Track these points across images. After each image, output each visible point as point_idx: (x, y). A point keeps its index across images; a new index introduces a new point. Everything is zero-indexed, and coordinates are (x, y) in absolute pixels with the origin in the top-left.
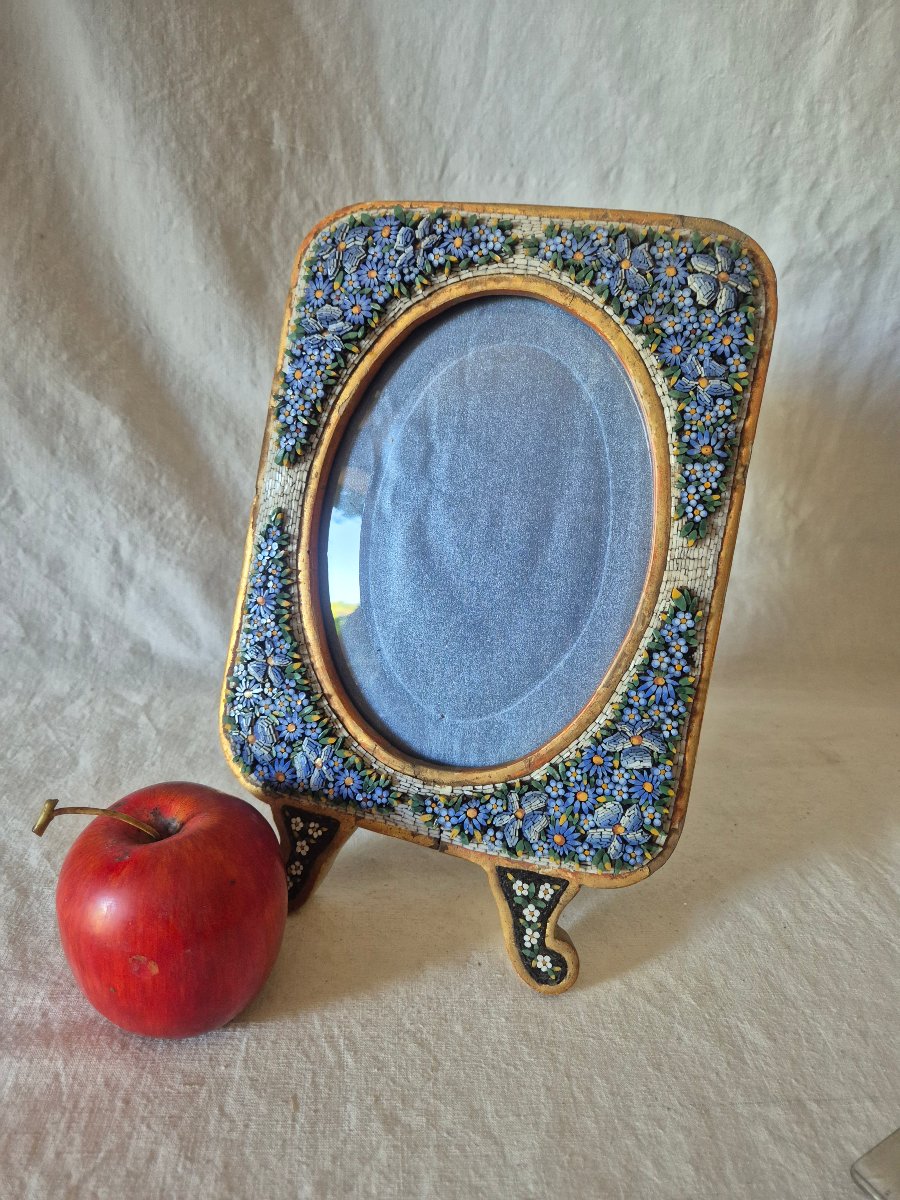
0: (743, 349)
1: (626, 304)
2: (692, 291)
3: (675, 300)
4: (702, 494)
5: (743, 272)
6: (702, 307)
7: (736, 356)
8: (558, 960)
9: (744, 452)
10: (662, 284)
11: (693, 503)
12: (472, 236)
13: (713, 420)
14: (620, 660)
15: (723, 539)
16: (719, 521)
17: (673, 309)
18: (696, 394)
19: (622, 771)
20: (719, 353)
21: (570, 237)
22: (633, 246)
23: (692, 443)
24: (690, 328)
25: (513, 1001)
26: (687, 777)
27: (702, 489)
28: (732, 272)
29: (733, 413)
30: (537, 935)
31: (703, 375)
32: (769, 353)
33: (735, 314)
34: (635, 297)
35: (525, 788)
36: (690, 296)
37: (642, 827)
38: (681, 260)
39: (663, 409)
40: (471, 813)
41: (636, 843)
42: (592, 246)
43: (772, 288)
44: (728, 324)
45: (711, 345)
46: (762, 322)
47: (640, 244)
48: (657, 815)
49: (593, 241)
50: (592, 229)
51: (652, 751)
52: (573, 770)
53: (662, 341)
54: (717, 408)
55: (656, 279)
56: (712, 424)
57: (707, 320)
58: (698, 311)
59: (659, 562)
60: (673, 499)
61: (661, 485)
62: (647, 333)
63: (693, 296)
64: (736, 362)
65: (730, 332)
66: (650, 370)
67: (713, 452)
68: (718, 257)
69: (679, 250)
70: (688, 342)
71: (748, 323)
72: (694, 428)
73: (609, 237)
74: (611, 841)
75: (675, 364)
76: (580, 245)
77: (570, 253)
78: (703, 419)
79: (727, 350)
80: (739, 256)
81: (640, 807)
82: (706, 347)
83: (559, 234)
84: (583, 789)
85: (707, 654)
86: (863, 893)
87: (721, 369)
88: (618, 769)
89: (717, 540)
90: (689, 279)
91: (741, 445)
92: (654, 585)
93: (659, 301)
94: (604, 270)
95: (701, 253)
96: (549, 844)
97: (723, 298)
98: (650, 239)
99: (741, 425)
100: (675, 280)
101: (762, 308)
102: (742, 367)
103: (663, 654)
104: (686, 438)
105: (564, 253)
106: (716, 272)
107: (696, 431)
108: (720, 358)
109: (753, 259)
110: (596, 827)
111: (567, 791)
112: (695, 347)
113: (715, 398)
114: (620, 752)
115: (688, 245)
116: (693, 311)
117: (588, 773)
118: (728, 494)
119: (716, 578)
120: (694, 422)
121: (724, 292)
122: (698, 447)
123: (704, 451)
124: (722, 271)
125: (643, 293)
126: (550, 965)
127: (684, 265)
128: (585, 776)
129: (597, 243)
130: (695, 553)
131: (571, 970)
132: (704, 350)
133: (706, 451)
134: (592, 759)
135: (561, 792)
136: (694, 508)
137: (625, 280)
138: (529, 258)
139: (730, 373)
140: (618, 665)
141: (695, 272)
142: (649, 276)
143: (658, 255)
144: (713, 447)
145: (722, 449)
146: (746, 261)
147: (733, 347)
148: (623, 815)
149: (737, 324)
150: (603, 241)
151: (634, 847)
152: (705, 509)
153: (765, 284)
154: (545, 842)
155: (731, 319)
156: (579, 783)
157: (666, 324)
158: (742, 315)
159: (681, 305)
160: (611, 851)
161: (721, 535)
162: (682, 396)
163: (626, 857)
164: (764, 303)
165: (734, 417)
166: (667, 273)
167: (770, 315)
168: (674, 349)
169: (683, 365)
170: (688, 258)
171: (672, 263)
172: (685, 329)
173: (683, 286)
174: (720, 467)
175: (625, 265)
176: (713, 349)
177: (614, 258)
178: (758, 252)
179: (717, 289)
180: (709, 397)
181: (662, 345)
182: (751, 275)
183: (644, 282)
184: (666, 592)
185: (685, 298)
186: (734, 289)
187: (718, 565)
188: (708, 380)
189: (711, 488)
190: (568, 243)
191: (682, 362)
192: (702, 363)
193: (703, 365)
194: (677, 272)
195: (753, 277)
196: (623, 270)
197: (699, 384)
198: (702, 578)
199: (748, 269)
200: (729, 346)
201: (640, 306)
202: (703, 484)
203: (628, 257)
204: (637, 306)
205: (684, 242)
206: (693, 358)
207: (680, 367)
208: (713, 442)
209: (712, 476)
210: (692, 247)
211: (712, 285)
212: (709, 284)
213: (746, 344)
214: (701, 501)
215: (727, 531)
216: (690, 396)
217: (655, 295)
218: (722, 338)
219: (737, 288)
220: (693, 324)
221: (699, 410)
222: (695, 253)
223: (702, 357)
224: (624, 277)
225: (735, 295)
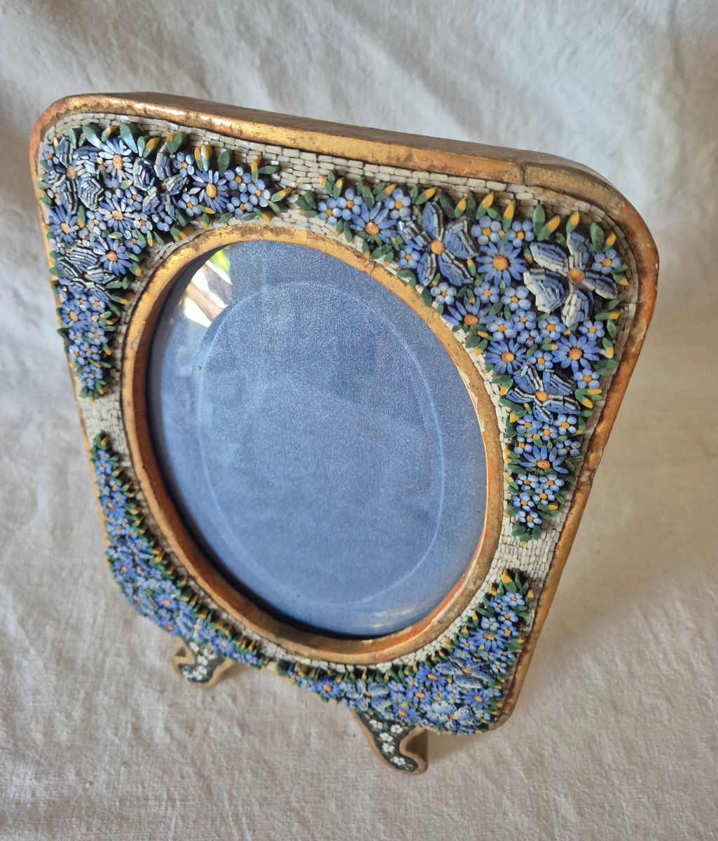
0: (597, 364)
1: (440, 299)
2: (530, 292)
4: (537, 503)
5: (606, 270)
6: (544, 313)
8: (410, 761)
9: (592, 456)
10: (487, 278)
11: (527, 508)
12: (228, 183)
13: (554, 436)
14: (453, 606)
15: (561, 533)
17: (503, 311)
18: (532, 408)
19: (455, 686)
20: (564, 366)
21: (358, 200)
22: (446, 222)
23: (527, 456)
24: (525, 334)
25: (378, 776)
26: (517, 687)
27: (536, 498)
28: (590, 270)
29: (578, 429)
30: (392, 747)
31: (542, 389)
33: (589, 324)
34: (451, 291)
35: (371, 678)
36: (527, 299)
37: (474, 718)
38: (515, 249)
39: (494, 408)
40: (326, 688)
41: (468, 725)
42: (389, 217)
45: (555, 356)
46: (629, 323)
47: (457, 221)
48: (487, 714)
49: (391, 211)
50: (388, 192)
51: (482, 680)
52: (411, 677)
53: (490, 345)
54: (558, 424)
55: (480, 271)
57: (550, 328)
58: (538, 316)
59: (491, 541)
63: (531, 297)
64: (586, 379)
65: (580, 344)
67: (552, 467)
68: (570, 247)
69: (512, 235)
70: (524, 349)
71: (607, 336)
72: (529, 441)
73: (411, 204)
74: (447, 721)
75: (507, 372)
76: (373, 214)
77: (360, 222)
78: (541, 433)
79: (575, 365)
80: (602, 248)
81: (472, 708)
83: (343, 194)
84: (420, 691)
85: (539, 615)
87: (564, 387)
88: (452, 684)
89: (554, 534)
90: (525, 274)
92: (486, 558)
93: (484, 299)
94: (409, 250)
95: (544, 242)
97: (573, 305)
98: (471, 213)
100: (507, 275)
101: (632, 308)
102: (594, 383)
103: (492, 619)
104: (519, 450)
105: (352, 222)
106: (566, 269)
107: (532, 444)
108: (565, 373)
110: (434, 712)
111: (406, 690)
112: (532, 355)
113: (555, 415)
114: (453, 676)
115: (526, 226)
116: (531, 317)
117: (424, 683)
118: (569, 497)
119: (552, 562)
120: (529, 436)
121: (575, 298)
122: (533, 460)
123: (540, 465)
124: (575, 266)
125: (463, 287)
126: (404, 763)
127: (521, 256)
128: (422, 683)
129: (395, 213)
131: (420, 767)
132: (545, 363)
133: (545, 465)
134: (427, 675)
135: (402, 689)
136: (528, 514)
137: (438, 268)
138: (308, 215)
139: (578, 389)
140: (451, 610)
141: (536, 266)
142: (471, 264)
143: (483, 239)
144: (551, 463)
145: (563, 465)
146: (612, 254)
147: (583, 362)
148: (457, 710)
149: (592, 336)
150: (403, 211)
151: (467, 727)
152: (539, 517)
153: (641, 272)
155: (584, 330)
156: (417, 687)
157: (493, 328)
158: (599, 326)
159: (514, 306)
160: (447, 726)
161: (559, 529)
162: (515, 407)
163: (460, 731)
164: (635, 299)
165: (579, 433)
166: (495, 266)
167: (643, 312)
168: (506, 354)
169: (517, 374)
170: (526, 244)
171: (502, 251)
172: (519, 335)
173: (518, 283)
174: (559, 483)
175: (436, 247)
176: (555, 361)
179: (564, 294)
180: (549, 413)
181: (489, 348)
182: (617, 274)
183: (464, 274)
184: (497, 569)
185: (519, 299)
186: (591, 294)
187: (554, 552)
188: (548, 394)
189: (547, 499)
190: (356, 209)
191: (514, 370)
192: (541, 374)
193: (541, 378)
194: (509, 264)
195: (619, 277)
196: (433, 256)
197: (536, 397)
198: (536, 564)
199: (613, 265)
200: (578, 361)
201: (458, 304)
202: (538, 495)
203: (440, 239)
204: (455, 303)
205: (522, 223)
206: (530, 371)
207: (512, 376)
208: (552, 458)
209: (549, 488)
210: (532, 230)
211: (557, 291)
212: (553, 290)
213: (602, 357)
214: (535, 509)
215: (567, 525)
216: (524, 408)
217: (478, 291)
218: (569, 350)
219: (594, 292)
220: (530, 331)
221: (535, 425)
222: (535, 240)
223: (541, 367)
224: (435, 265)
225: (590, 303)
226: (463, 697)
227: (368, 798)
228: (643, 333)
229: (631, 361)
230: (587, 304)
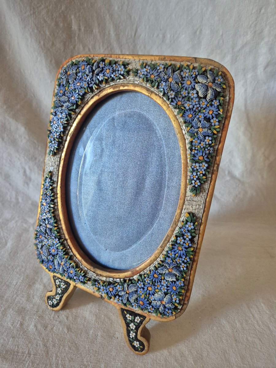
0: (217, 116)
1: (170, 97)
2: (197, 91)
3: (190, 95)
4: (199, 176)
5: (219, 83)
6: (201, 98)
7: (215, 119)
8: (141, 344)
9: (218, 158)
10: (185, 88)
11: (195, 179)
12: (113, 68)
13: (204, 146)
14: (167, 238)
15: (207, 194)
16: (206, 186)
17: (189, 99)
18: (197, 135)
19: (165, 281)
20: (208, 117)
21: (149, 68)
22: (174, 71)
23: (196, 155)
24: (195, 107)
26: (190, 285)
27: (198, 174)
28: (214, 83)
29: (212, 143)
30: (134, 334)
31: (200, 127)
32: (230, 117)
33: (215, 101)
34: (174, 93)
35: (130, 282)
36: (196, 93)
37: (172, 302)
38: (193, 78)
39: (185, 139)
40: (111, 289)
41: (169, 308)
42: (158, 72)
43: (232, 88)
44: (211, 105)
45: (204, 114)
46: (227, 104)
47: (177, 71)
48: (177, 299)
49: (158, 70)
50: (158, 65)
51: (176, 275)
52: (147, 278)
53: (184, 112)
54: (206, 140)
55: (183, 86)
56: (204, 147)
57: (203, 104)
58: (199, 99)
59: (182, 201)
60: (188, 176)
61: (184, 170)
62: (179, 108)
63: (197, 93)
64: (214, 121)
65: (213, 108)
66: (180, 123)
67: (204, 159)
68: (208, 76)
69: (192, 73)
70: (195, 113)
71: (220, 105)
72: (196, 149)
73: (164, 68)
74: (160, 306)
75: (189, 122)
76: (153, 71)
77: (149, 75)
78: (200, 145)
79: (211, 116)
80: (217, 75)
81: (171, 295)
82: (202, 115)
83: (145, 67)
84: (150, 286)
85: (200, 239)
86: (271, 318)
87: (207, 125)
88: (164, 280)
89: (205, 194)
90: (196, 85)
91: (217, 155)
92: (180, 210)
93: (184, 95)
94: (162, 82)
95: (201, 74)
96: (138, 304)
97: (210, 94)
98: (181, 69)
99: (216, 147)
100: (190, 86)
101: (227, 98)
102: (217, 123)
103: (181, 238)
104: (193, 153)
105: (147, 75)
106: (207, 83)
107: (197, 150)
108: (208, 120)
109: (224, 76)
110: (155, 300)
111: (144, 286)
112: (198, 115)
113: (205, 137)
114: (164, 274)
115: (196, 71)
116: (197, 100)
117: (152, 280)
118: (210, 176)
119: (204, 209)
120: (196, 146)
121: (210, 92)
122: (197, 156)
123: (200, 158)
124: (210, 82)
125: (177, 92)
126: (139, 345)
127: (194, 80)
128: (151, 281)
129: (159, 71)
130: (196, 199)
131: (146, 348)
132: (201, 116)
133: (201, 158)
134: (154, 275)
135: (143, 286)
136: (195, 181)
137: (170, 86)
138: (135, 77)
139: (212, 126)
140: (165, 240)
141: (199, 82)
142: (180, 84)
143: (184, 76)
144: (203, 157)
145: (207, 158)
146: (220, 77)
147: (213, 115)
148: (165, 297)
149: (216, 105)
150: (162, 70)
151: (169, 309)
152: (200, 182)
153: (229, 87)
154: (136, 303)
155: (213, 103)
156: (149, 284)
157: (186, 105)
158: (218, 101)
159: (192, 97)
160: (160, 310)
161: (207, 192)
162: (192, 135)
163: (166, 313)
164: (228, 95)
165: (213, 144)
166: (187, 83)
167: (231, 100)
168: (189, 115)
169: (193, 122)
170: (196, 77)
171: (189, 79)
172: (194, 107)
173: (194, 89)
174: (206, 165)
175: (170, 80)
176: (205, 116)
177: (166, 77)
178: (227, 73)
179: (207, 90)
180: (203, 136)
181: (184, 113)
182: (222, 84)
183: (178, 87)
184: (184, 213)
185: (194, 94)
186: (215, 90)
187: (205, 204)
188: (202, 129)
189: (202, 174)
190: (148, 71)
191: (192, 121)
192: (200, 122)
193: (200, 123)
194: (191, 83)
195: (223, 84)
196: (169, 82)
197: (199, 130)
198: (198, 209)
199: (221, 81)
200: (212, 114)
201: (176, 97)
202: (199, 172)
203: (172, 77)
204: (174, 97)
205: (195, 70)
206: (197, 119)
207: (191, 123)
208: (204, 155)
209: (203, 168)
210: (198, 72)
211: (205, 88)
212: (204, 88)
213: (219, 114)
214: (198, 179)
215: (210, 190)
216: (195, 135)
217: (182, 93)
218: (209, 111)
219: (216, 89)
220: (197, 105)
221: (199, 141)
222: (199, 74)
223: (200, 119)
224: (170, 85)
225: (215, 93)
226: (168, 288)
227: (120, 364)
228: (231, 108)
229: (229, 119)
230: (214, 92)
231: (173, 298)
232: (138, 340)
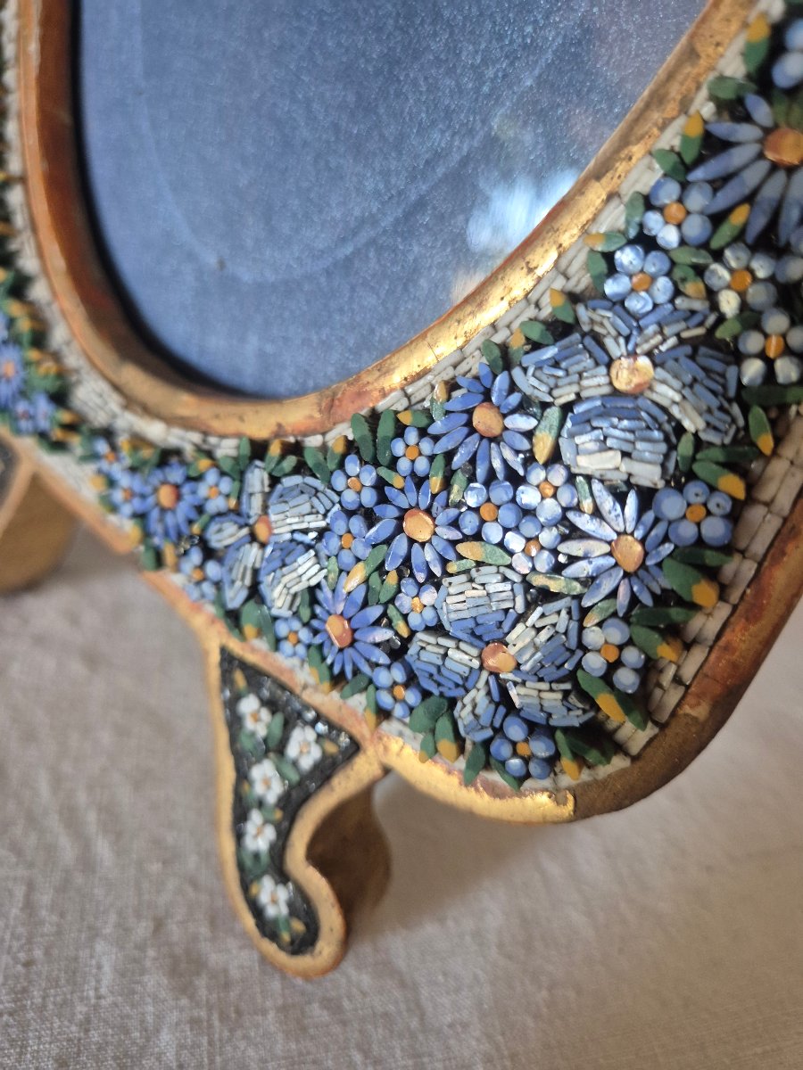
8: (303, 908)
19: (558, 476)
30: (270, 833)
35: (291, 461)
37: (572, 676)
40: (166, 495)
41: (540, 718)
48: (632, 656)
51: (680, 430)
52: (412, 436)
74: (465, 685)
81: (584, 612)
84: (425, 502)
88: (546, 465)
96: (316, 632)
110: (438, 629)
111: (383, 499)
114: (567, 408)
117: (449, 456)
126: (284, 910)
128: (440, 462)
134: (470, 412)
135: (369, 498)
148: (521, 618)
151: (533, 728)
154: (306, 625)
156: (420, 481)
160: (463, 714)
163: (501, 749)
231: (593, 636)
232: (283, 877)
